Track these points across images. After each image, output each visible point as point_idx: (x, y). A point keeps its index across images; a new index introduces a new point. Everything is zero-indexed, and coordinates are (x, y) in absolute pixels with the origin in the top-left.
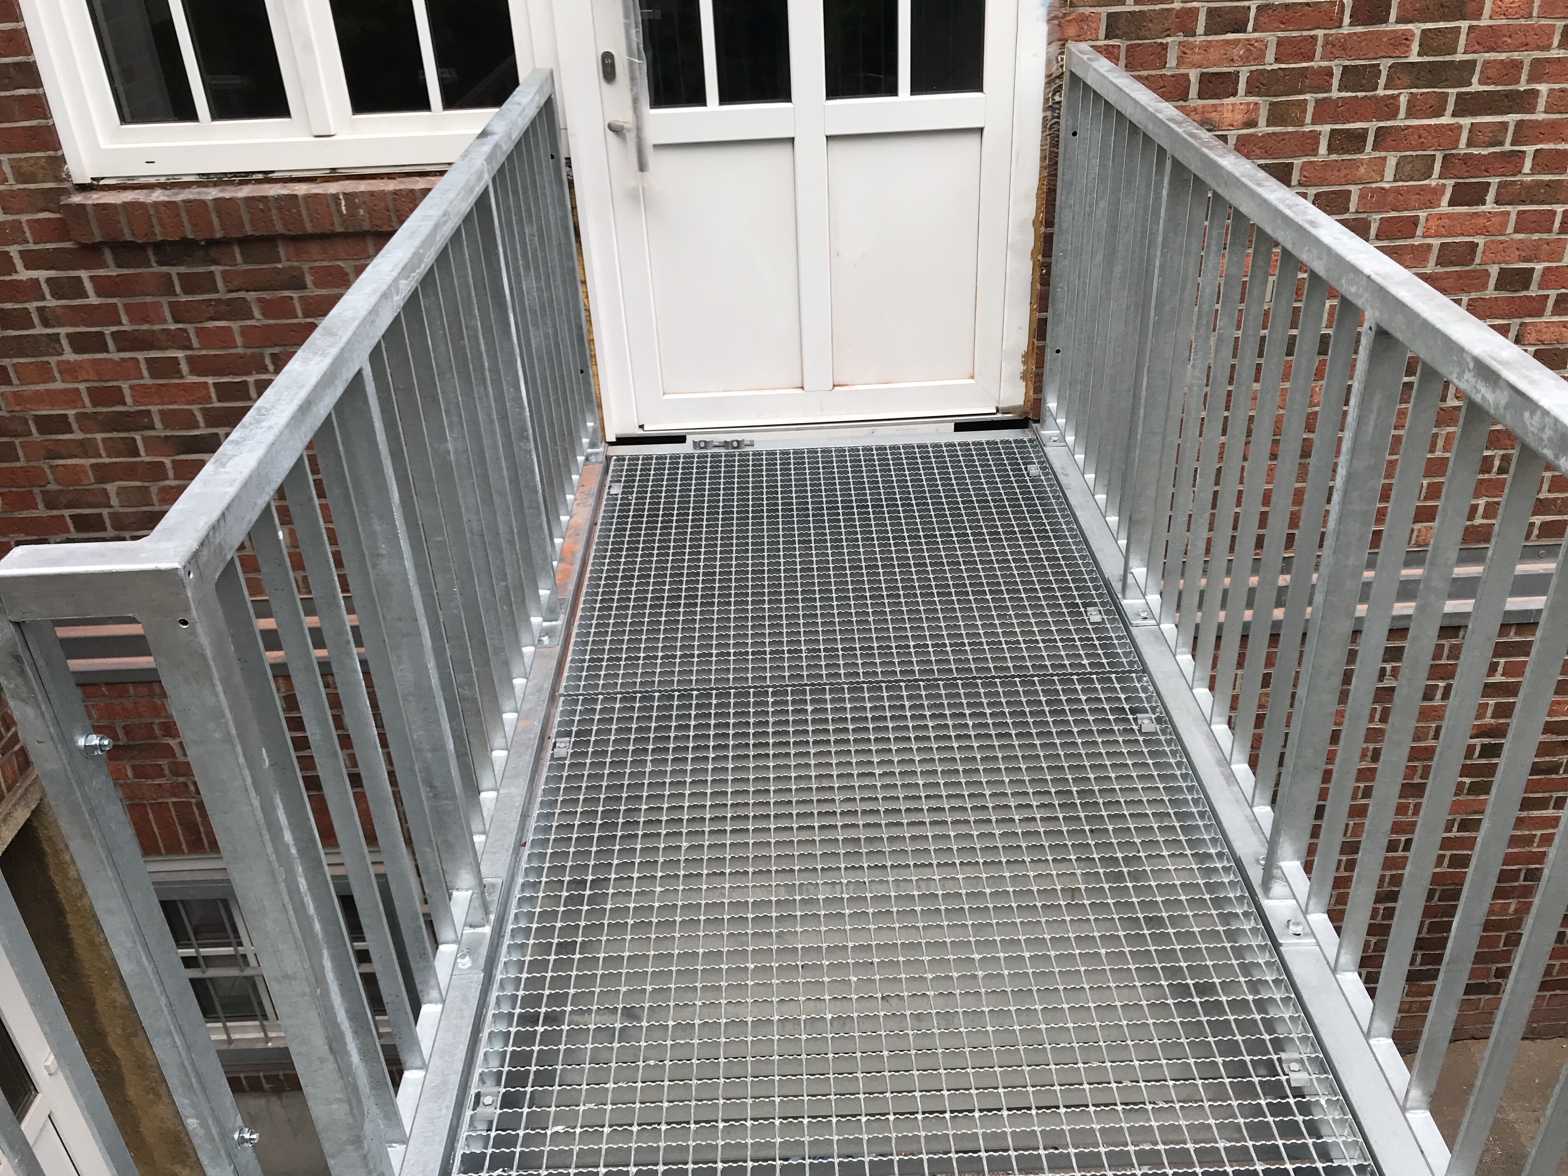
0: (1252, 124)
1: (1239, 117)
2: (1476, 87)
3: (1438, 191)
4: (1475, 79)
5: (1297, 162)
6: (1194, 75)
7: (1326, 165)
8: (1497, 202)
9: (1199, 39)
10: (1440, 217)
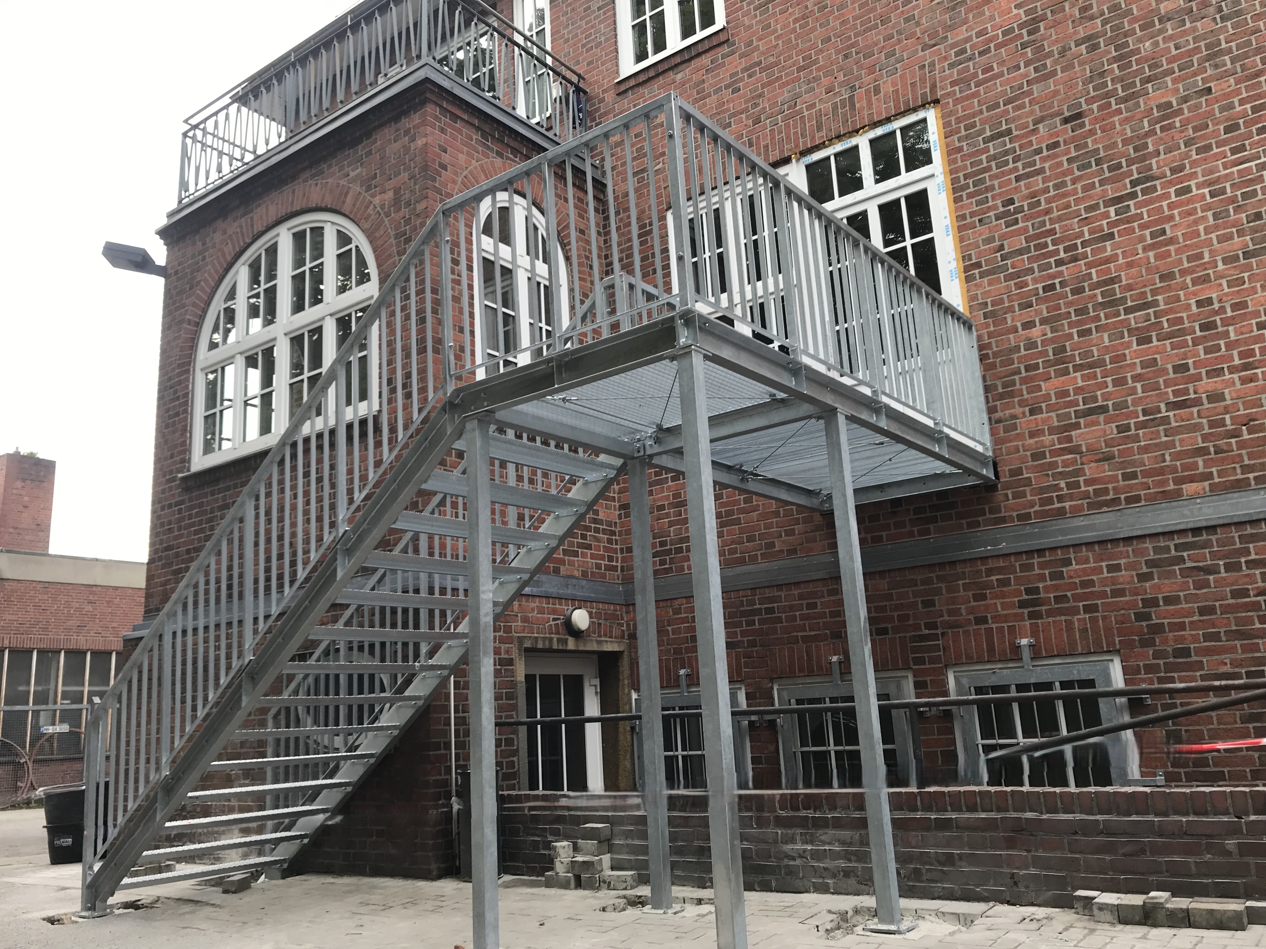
0: (1045, 335)
1: (1039, 333)
2: (1130, 304)
3: (1130, 342)
4: (1129, 301)
5: (1067, 344)
6: (1019, 324)
7: (1079, 342)
8: (1158, 341)
9: (1017, 313)
10: (1135, 351)
